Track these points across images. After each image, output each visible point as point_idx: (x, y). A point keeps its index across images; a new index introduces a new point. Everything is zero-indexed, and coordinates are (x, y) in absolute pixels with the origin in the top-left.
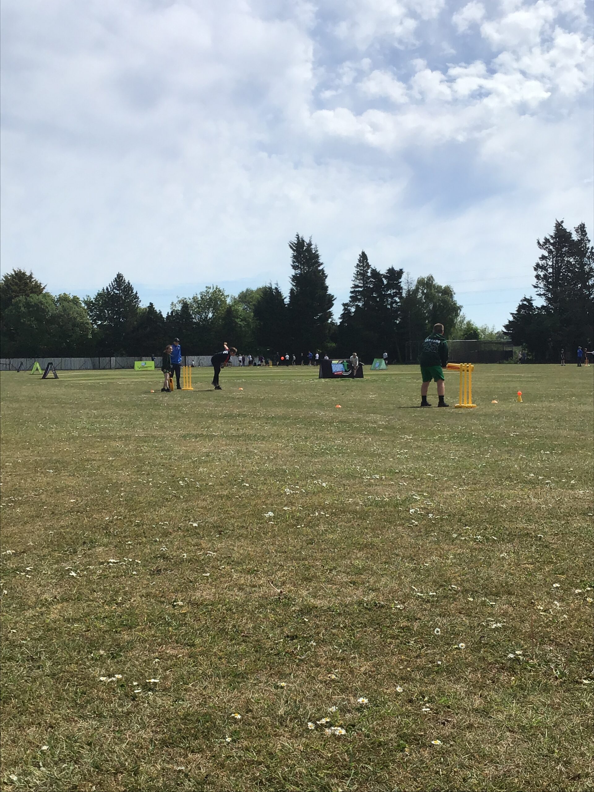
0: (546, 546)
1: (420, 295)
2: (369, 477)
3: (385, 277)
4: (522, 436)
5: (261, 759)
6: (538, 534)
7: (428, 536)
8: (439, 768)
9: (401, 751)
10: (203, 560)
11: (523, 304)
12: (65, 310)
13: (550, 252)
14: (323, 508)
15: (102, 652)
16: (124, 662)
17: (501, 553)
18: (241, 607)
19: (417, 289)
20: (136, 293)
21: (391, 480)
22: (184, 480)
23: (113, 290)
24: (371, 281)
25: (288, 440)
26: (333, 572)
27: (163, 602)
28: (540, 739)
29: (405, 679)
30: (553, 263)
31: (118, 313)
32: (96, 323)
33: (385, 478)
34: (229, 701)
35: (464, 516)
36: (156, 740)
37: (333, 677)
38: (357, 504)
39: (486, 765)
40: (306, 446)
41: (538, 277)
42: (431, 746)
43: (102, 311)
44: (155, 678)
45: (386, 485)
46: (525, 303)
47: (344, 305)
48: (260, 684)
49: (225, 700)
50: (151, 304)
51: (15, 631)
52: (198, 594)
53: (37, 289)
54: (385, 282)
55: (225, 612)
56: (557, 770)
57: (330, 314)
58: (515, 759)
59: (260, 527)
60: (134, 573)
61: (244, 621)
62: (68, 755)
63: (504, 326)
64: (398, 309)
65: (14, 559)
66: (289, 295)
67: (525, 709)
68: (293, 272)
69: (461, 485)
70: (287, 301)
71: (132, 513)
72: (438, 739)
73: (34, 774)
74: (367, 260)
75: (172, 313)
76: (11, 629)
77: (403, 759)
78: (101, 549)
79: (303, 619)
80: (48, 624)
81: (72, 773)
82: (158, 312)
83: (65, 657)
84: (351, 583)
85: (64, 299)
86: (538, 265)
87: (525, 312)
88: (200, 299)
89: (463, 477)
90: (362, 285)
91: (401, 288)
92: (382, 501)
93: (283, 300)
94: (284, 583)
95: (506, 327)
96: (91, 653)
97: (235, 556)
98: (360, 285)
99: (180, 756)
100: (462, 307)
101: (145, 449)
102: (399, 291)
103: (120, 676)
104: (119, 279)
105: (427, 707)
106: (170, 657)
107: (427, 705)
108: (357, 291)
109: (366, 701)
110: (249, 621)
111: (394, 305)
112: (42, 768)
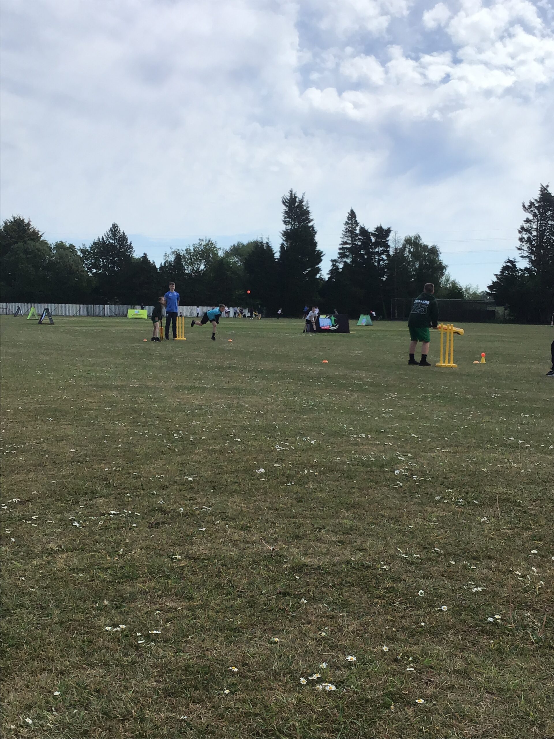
0: (525, 512)
1: (406, 253)
2: (355, 436)
3: (374, 235)
4: (503, 398)
5: (257, 711)
6: (518, 499)
7: (412, 498)
8: (423, 726)
9: (387, 708)
10: (199, 514)
11: (507, 266)
12: (61, 257)
13: (535, 215)
14: (312, 466)
15: (106, 602)
16: (128, 612)
17: (482, 517)
18: (236, 562)
19: (404, 247)
20: (131, 243)
21: (376, 439)
22: (178, 434)
23: (108, 240)
24: (359, 239)
25: (277, 394)
26: (322, 531)
27: (161, 555)
28: (516, 701)
29: (391, 639)
30: (537, 226)
31: (113, 262)
32: (91, 272)
33: (371, 437)
34: (226, 654)
35: (447, 479)
36: (159, 689)
37: (324, 634)
38: (344, 463)
39: (466, 724)
40: (294, 401)
41: (521, 240)
42: (416, 704)
43: (97, 260)
44: (157, 630)
45: (372, 444)
46: (509, 264)
47: (333, 261)
48: (255, 639)
49: (222, 653)
50: (145, 254)
51: (23, 579)
52: (195, 548)
53: (35, 236)
54: (373, 239)
55: (220, 566)
56: (532, 732)
57: (318, 270)
58: (493, 720)
59: (252, 484)
60: (134, 525)
61: (239, 577)
62: (79, 701)
63: (488, 287)
64: (385, 266)
65: (20, 508)
66: (280, 249)
67: (502, 672)
68: (283, 227)
69: (444, 447)
70: (277, 255)
71: (129, 464)
72: (421, 698)
73: (47, 718)
74: (355, 217)
75: (165, 263)
76: (21, 576)
77: (389, 716)
78: (101, 500)
79: (294, 577)
80: (55, 573)
81: (83, 719)
82: (152, 262)
83: (71, 606)
84: (339, 542)
85: (60, 246)
86: (522, 228)
87: (509, 273)
88: (192, 251)
89: (446, 439)
90: (350, 242)
91: (388, 246)
92: (368, 461)
93: (274, 254)
94: (276, 540)
95: (490, 287)
96: (96, 603)
97: (230, 512)
98: (348, 242)
99: (183, 706)
100: (447, 266)
101: (141, 400)
102: (387, 249)
103: (123, 626)
104: (114, 229)
105: (411, 667)
106: (170, 610)
107: (412, 665)
108: (345, 248)
109: (354, 659)
110: (244, 576)
111: (381, 263)
112: (55, 713)
